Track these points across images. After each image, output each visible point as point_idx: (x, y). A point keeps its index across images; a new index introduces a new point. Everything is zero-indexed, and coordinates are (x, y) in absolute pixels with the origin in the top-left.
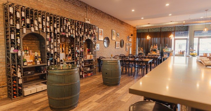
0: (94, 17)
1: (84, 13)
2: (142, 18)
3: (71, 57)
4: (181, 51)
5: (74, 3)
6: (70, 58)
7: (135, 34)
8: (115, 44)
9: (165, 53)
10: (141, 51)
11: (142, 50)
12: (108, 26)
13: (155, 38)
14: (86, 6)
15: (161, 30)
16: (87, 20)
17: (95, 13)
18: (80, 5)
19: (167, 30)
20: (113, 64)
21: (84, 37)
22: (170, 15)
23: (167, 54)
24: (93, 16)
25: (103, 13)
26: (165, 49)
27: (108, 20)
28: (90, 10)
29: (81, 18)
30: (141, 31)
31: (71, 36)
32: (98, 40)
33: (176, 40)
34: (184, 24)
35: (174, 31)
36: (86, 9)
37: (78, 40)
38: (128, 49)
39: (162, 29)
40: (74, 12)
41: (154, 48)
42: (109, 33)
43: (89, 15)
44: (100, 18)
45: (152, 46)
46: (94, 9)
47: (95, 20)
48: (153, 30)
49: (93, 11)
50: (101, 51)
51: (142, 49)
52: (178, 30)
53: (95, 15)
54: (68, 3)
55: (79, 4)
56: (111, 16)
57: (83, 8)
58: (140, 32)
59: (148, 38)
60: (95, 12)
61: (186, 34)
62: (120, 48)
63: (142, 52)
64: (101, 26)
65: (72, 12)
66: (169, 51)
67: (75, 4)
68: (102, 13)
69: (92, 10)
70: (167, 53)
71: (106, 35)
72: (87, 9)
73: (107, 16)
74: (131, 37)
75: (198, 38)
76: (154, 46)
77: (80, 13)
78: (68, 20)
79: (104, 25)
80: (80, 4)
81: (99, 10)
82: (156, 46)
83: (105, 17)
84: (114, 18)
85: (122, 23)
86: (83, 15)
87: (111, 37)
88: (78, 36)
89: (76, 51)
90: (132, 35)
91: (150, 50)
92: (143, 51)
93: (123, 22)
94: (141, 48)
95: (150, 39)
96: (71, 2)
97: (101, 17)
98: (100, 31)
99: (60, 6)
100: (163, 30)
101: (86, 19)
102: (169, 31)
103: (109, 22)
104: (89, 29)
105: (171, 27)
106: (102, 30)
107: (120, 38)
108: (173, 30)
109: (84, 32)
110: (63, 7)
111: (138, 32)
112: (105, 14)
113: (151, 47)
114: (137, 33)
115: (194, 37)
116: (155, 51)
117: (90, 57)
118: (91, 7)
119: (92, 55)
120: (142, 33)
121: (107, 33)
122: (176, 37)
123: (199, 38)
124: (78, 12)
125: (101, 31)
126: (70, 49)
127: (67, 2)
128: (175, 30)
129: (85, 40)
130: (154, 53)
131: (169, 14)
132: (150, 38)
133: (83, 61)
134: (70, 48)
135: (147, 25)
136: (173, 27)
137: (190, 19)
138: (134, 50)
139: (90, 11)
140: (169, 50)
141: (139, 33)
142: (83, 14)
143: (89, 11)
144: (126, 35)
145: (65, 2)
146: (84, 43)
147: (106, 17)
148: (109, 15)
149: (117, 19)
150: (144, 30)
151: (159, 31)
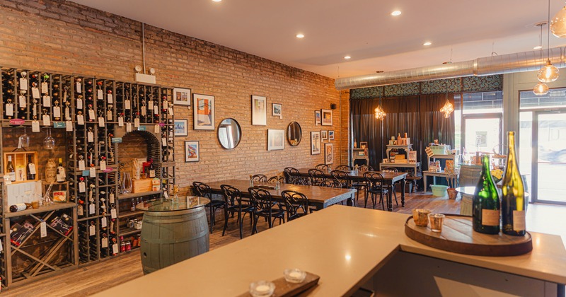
0: (175, 60)
1: (130, 50)
2: (348, 57)
3: (65, 192)
4: (480, 154)
5: (86, 23)
6: (62, 194)
7: (343, 102)
8: (264, 138)
9: (432, 160)
10: (361, 153)
11: (363, 150)
12: (233, 86)
13: (402, 115)
14: (139, 29)
15: (420, 89)
16: (143, 72)
17: (179, 48)
18: (113, 29)
19: (437, 90)
20: (166, 221)
21: (116, 126)
22: (428, 44)
23: (439, 162)
24: (171, 57)
25: (213, 46)
26: (432, 146)
27: (233, 68)
28: (155, 41)
29: (118, 67)
30: (362, 94)
31: (52, 126)
32: (192, 131)
33: (467, 120)
34: (474, 72)
35: (461, 92)
36: (139, 38)
37: (91, 137)
38: (318, 147)
39: (423, 87)
40: (87, 49)
41: (399, 146)
42: (241, 107)
43: (152, 56)
44: (199, 62)
45: (393, 138)
46: (174, 38)
47: (180, 69)
48: (396, 90)
49: (168, 44)
50: (207, 162)
51: (364, 147)
52: (474, 88)
53: (179, 56)
54: (60, 23)
55: (108, 24)
56: (248, 55)
57: (125, 34)
58: (359, 96)
59: (379, 113)
60: (181, 46)
61: (498, 99)
62: (288, 146)
63: (363, 158)
64: (204, 87)
65: (76, 49)
66: (445, 154)
67: (90, 24)
68: (209, 48)
69: (166, 41)
70: (440, 159)
71: (226, 113)
72: (141, 37)
73: (230, 57)
74: (331, 111)
75: (531, 112)
76: (400, 138)
77: (112, 51)
78: (42, 78)
79: (216, 83)
80: (114, 26)
81: (196, 40)
82: (404, 139)
83: (223, 58)
84: (257, 59)
85: (292, 72)
86: (126, 59)
87: (249, 116)
88: (88, 125)
89: (78, 174)
90: (333, 107)
91: (388, 150)
92: (366, 154)
93: (299, 70)
94: (363, 144)
95: (384, 117)
96: (72, 20)
97: (205, 60)
98: (202, 103)
99: (20, 34)
100: (427, 90)
101: (138, 69)
102: (444, 90)
103: (240, 74)
104: (141, 99)
105: (449, 80)
106: (211, 99)
107: (285, 119)
108: (457, 88)
109: (118, 111)
110: (36, 36)
111: (353, 95)
112: (222, 49)
113: (391, 142)
114: (352, 100)
115: (519, 111)
116: (402, 152)
117: (149, 185)
118: (160, 32)
119: (157, 181)
120: (366, 99)
121: (231, 107)
122: (466, 108)
123: (537, 112)
124: (104, 50)
125: (206, 100)
126: (59, 168)
127: (53, 21)
128: (462, 88)
129: (124, 134)
130: (399, 161)
131: (424, 40)
132: (384, 114)
133: (112, 201)
134: (61, 165)
135: (374, 75)
136: (458, 79)
137: (494, 55)
138: (343, 150)
139: (157, 42)
140: (445, 150)
141: (357, 99)
142: (127, 54)
143: (155, 43)
144: (311, 106)
145: (46, 21)
146: (119, 144)
147: (227, 59)
148: (240, 53)
149: (270, 62)
150: (372, 91)
151: (416, 92)
